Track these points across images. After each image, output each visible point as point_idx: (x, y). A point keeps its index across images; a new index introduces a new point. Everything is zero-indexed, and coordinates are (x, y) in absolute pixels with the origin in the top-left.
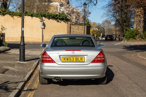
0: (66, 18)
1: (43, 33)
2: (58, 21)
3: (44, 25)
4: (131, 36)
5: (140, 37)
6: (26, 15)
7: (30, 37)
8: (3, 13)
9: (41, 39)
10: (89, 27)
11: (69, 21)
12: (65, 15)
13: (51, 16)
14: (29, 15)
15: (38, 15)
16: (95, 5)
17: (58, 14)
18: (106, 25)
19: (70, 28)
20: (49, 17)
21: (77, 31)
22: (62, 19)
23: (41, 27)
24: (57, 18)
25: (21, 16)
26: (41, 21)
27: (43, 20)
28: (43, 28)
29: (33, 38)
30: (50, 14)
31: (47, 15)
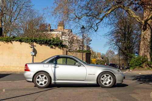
0: (61, 43)
2: (52, 47)
3: (35, 51)
4: (137, 64)
5: (148, 65)
6: (13, 41)
7: (18, 66)
11: (65, 47)
12: (60, 40)
13: (43, 41)
14: (17, 41)
15: (28, 40)
16: (96, 31)
17: (52, 39)
18: (110, 55)
20: (40, 42)
22: (57, 45)
23: (31, 54)
24: (51, 43)
25: (9, 42)
26: (31, 47)
27: (33, 45)
28: (34, 55)
29: (22, 67)
30: (42, 38)
31: (38, 40)
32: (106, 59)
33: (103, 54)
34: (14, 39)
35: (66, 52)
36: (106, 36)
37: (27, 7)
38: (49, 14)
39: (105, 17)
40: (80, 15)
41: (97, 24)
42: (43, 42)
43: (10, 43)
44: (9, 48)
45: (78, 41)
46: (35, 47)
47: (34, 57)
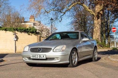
0: (36, 31)
1: (15, 45)
2: (29, 34)
3: (17, 37)
5: (100, 45)
7: (4, 49)
9: (14, 50)
11: (39, 34)
12: (35, 29)
14: (3, 30)
15: (11, 29)
16: (60, 22)
17: (29, 28)
19: (40, 40)
20: (20, 31)
22: (33, 32)
23: (14, 40)
24: (28, 31)
26: (14, 35)
27: (16, 33)
28: (16, 40)
29: (7, 49)
30: (22, 28)
31: (19, 29)
34: (1, 28)
35: (39, 38)
36: (68, 25)
37: (5, 4)
38: (25, 10)
39: (67, 11)
40: (48, 10)
41: (61, 17)
42: (22, 31)
45: (47, 29)
46: (17, 35)
47: (16, 41)
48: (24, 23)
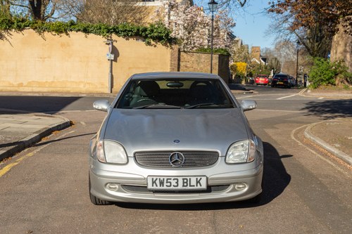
0: (167, 35)
1: (111, 72)
2: (149, 44)
3: (115, 51)
4: (323, 78)
6: (71, 30)
7: (82, 82)
8: (19, 24)
9: (108, 84)
10: (224, 58)
11: (175, 44)
12: (166, 28)
13: (131, 31)
15: (100, 28)
16: (242, 5)
17: (148, 26)
18: (284, 52)
19: (179, 60)
20: (125, 33)
21: (195, 66)
22: (158, 39)
23: (108, 57)
24: (147, 35)
25: (62, 32)
26: (107, 44)
27: (112, 40)
28: (113, 59)
29: (89, 83)
30: (129, 26)
31: (120, 29)
32: (273, 62)
33: (267, 49)
34: (72, 26)
35: (177, 54)
42: (130, 34)
43: (64, 35)
44: (63, 45)
45: (205, 25)
46: (115, 44)
47: (113, 62)
48: (142, 3)
